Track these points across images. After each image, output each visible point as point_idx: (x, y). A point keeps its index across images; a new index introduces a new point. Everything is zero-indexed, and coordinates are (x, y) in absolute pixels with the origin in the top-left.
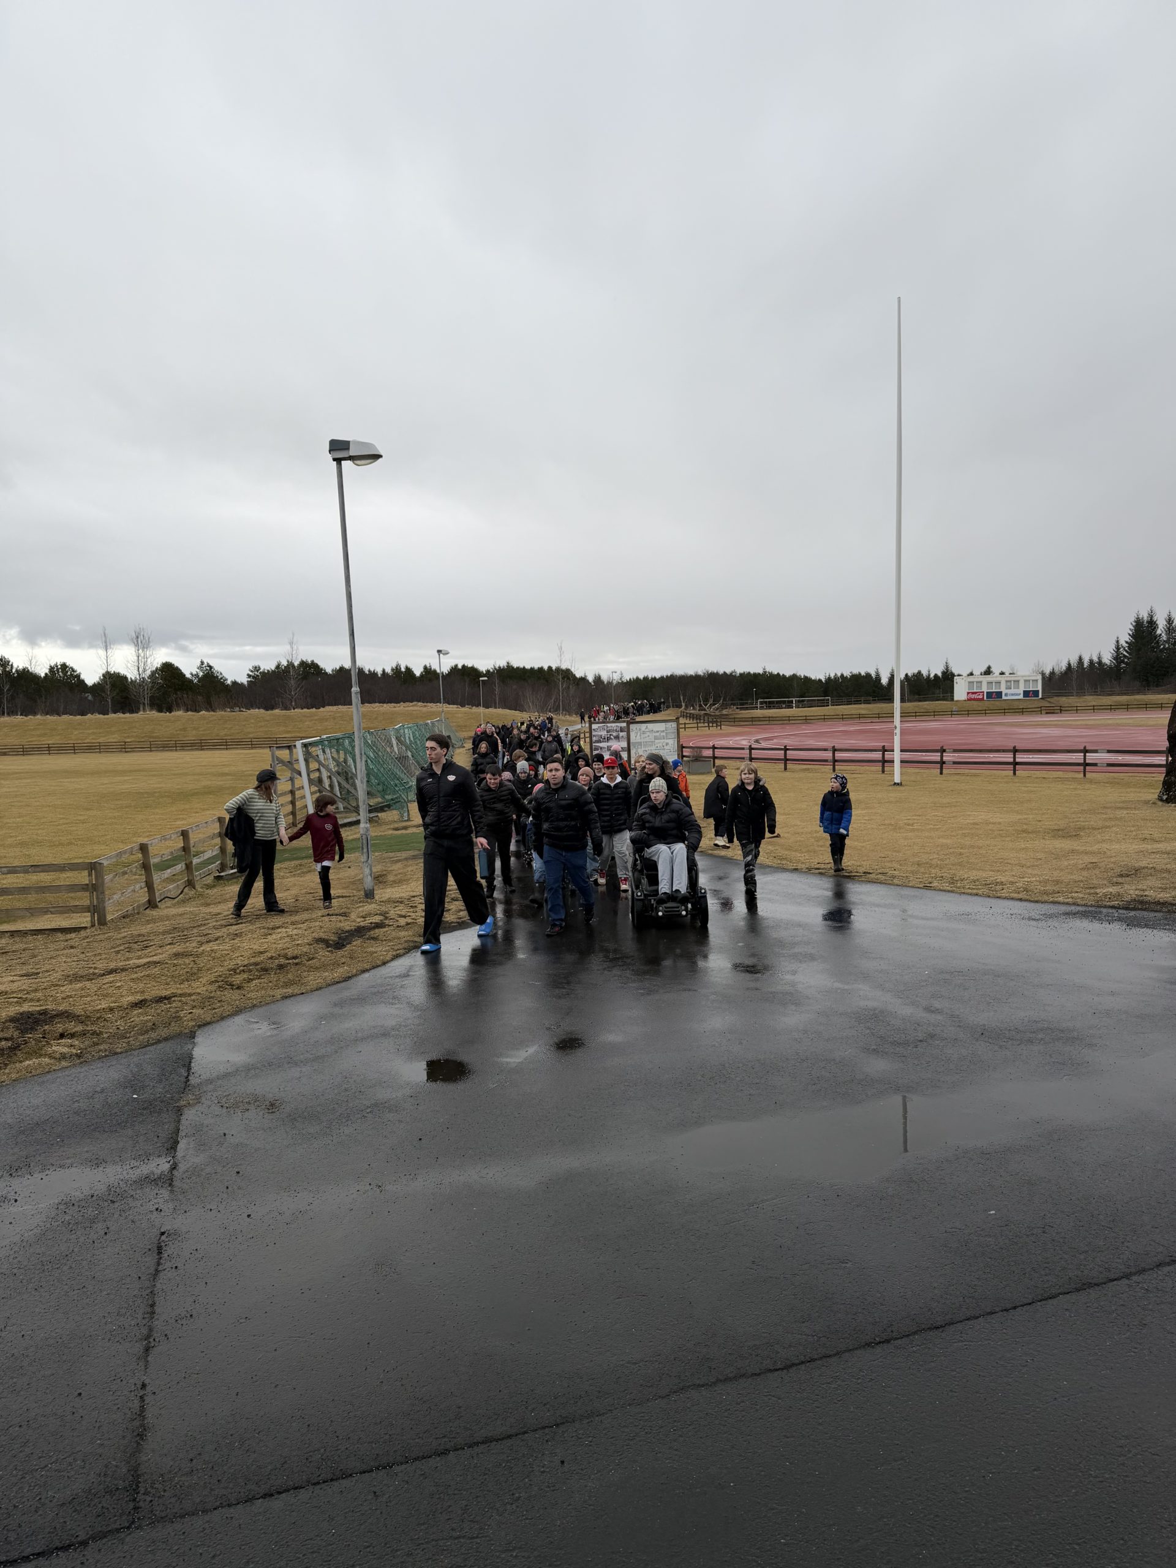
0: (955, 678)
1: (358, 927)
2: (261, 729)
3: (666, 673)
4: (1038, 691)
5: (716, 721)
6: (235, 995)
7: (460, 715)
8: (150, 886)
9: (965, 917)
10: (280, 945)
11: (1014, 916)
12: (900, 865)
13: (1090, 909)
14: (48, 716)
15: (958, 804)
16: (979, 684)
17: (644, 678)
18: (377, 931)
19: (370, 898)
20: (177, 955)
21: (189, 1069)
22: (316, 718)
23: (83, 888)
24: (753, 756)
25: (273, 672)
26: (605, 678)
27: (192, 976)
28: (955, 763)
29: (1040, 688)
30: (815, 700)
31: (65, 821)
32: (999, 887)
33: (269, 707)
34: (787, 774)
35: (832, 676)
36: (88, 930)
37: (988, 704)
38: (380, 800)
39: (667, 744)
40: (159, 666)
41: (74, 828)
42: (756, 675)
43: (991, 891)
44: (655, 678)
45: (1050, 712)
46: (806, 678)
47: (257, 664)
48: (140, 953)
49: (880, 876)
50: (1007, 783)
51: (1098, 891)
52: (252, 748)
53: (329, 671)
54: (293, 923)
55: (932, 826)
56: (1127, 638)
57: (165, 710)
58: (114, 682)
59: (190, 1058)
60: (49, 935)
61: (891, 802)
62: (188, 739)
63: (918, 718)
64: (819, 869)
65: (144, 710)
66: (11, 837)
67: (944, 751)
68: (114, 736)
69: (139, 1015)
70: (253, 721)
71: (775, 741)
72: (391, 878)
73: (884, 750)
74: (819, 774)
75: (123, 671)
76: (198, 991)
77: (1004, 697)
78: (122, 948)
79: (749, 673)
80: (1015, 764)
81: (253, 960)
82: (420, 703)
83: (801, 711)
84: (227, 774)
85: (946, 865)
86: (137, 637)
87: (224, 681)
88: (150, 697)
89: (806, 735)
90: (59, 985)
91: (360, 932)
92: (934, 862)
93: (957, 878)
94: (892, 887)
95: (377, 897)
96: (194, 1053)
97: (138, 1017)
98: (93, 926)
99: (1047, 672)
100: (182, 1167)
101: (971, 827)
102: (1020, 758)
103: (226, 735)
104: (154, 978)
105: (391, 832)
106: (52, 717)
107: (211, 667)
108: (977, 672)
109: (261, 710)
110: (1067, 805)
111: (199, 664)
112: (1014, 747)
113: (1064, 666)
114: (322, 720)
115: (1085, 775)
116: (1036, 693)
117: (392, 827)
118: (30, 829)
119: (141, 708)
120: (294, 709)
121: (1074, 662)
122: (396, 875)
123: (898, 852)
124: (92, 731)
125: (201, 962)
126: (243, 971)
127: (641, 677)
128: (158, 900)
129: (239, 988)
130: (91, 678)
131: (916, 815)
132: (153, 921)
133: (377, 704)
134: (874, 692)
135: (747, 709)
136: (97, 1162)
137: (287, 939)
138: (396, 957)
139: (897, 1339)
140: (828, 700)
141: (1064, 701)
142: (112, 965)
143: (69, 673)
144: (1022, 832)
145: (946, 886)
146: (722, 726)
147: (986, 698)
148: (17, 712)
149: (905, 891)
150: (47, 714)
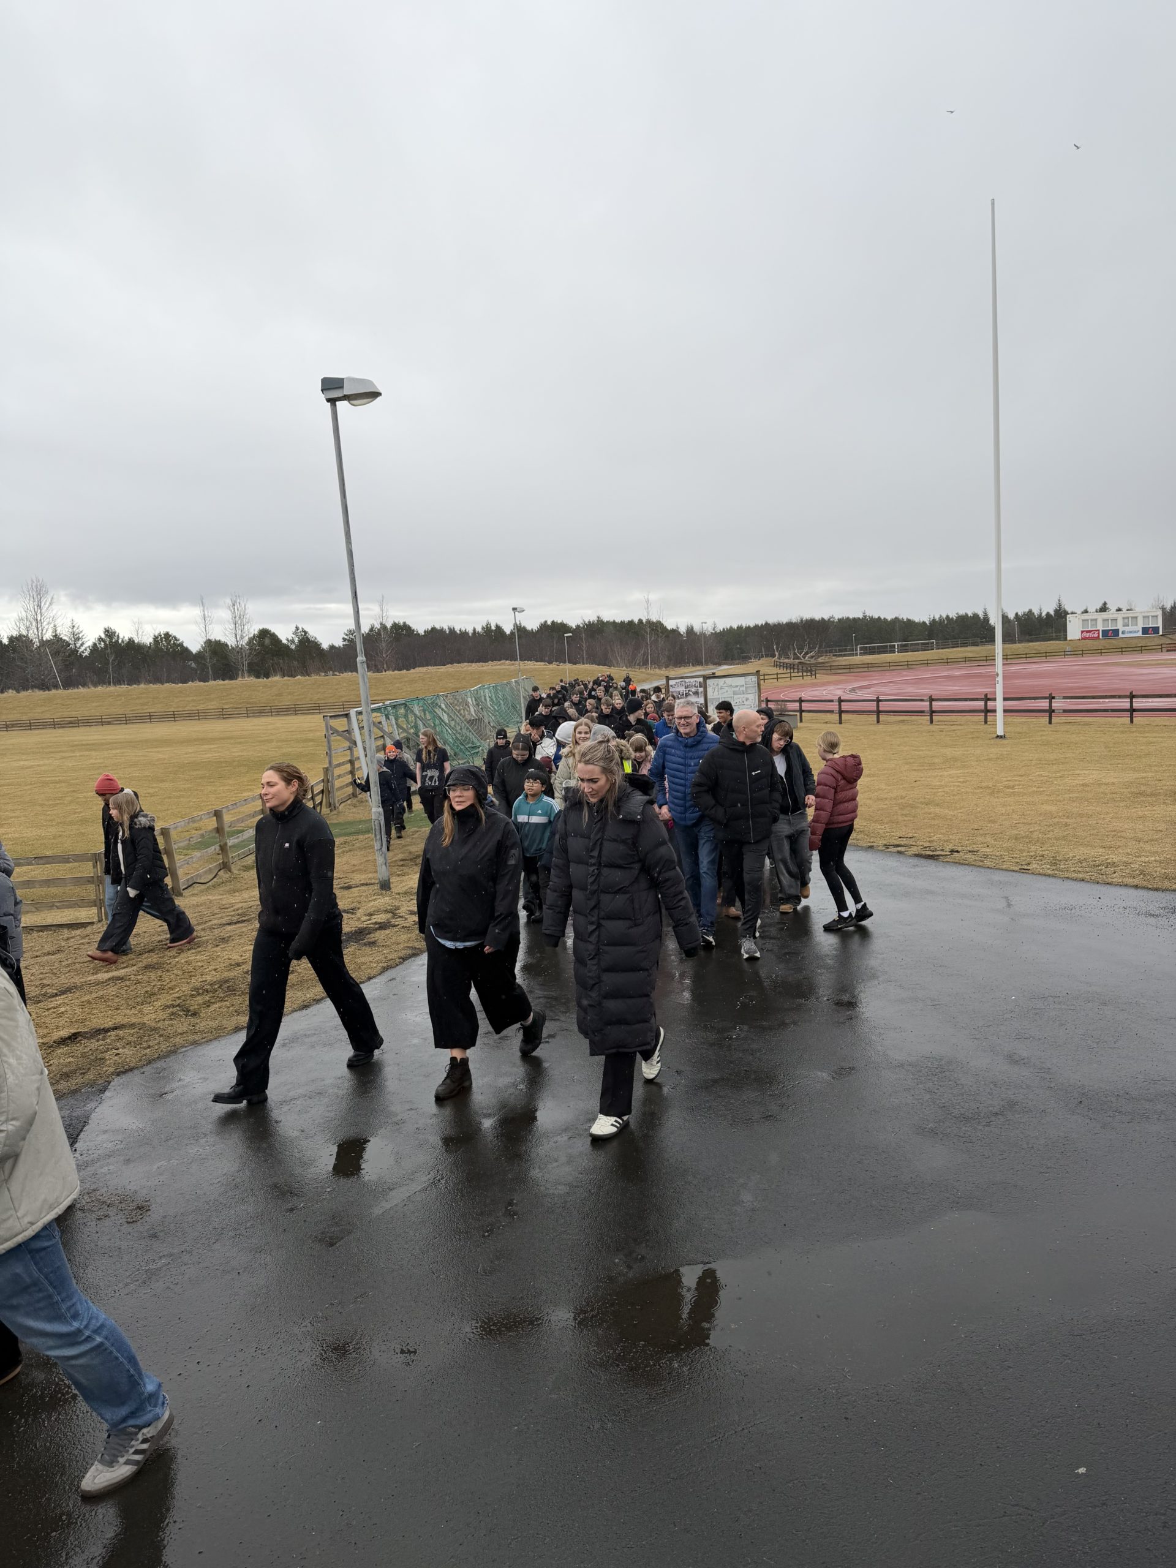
0: (1068, 616)
1: (360, 929)
2: (353, 693)
3: (760, 622)
4: (1158, 627)
5: (810, 670)
6: (183, 1026)
7: (547, 672)
9: (1067, 912)
11: (1128, 909)
12: (995, 840)
15: (1067, 760)
16: (1094, 622)
17: (737, 628)
18: (378, 933)
19: (386, 889)
22: (406, 679)
23: (89, 881)
24: (843, 709)
26: (697, 628)
27: (149, 997)
28: (1065, 711)
29: (1160, 624)
30: (918, 644)
32: (1110, 870)
34: (880, 727)
35: (937, 618)
36: (95, 926)
37: (1103, 643)
40: (256, 633)
42: (856, 620)
43: (1101, 875)
44: (749, 627)
45: (1171, 650)
46: (909, 620)
49: (969, 856)
50: (1122, 732)
53: (421, 632)
55: (1035, 789)
57: (262, 676)
58: (215, 648)
61: (990, 759)
62: (282, 704)
63: (1029, 660)
64: (898, 846)
65: (243, 676)
67: (1053, 698)
68: (213, 703)
70: (345, 685)
71: (872, 689)
73: (987, 699)
74: (914, 727)
75: (223, 640)
77: (1121, 635)
79: (848, 618)
80: (1132, 710)
82: (507, 662)
83: (903, 656)
85: (1049, 839)
86: (234, 605)
87: (320, 646)
88: (248, 663)
89: (906, 682)
91: (359, 934)
92: (1035, 835)
93: (1061, 858)
94: (983, 870)
95: (394, 888)
99: (1168, 606)
101: (1080, 789)
102: (1138, 703)
103: (319, 698)
106: (155, 686)
107: (306, 632)
108: (1092, 609)
111: (294, 629)
112: (1131, 692)
114: (412, 681)
116: (1155, 630)
119: (240, 675)
120: (385, 671)
123: (994, 822)
124: (193, 698)
127: (735, 627)
130: (194, 645)
131: (1018, 775)
133: (466, 664)
134: (981, 634)
135: (845, 655)
140: (933, 643)
143: (172, 642)
144: (1141, 795)
145: (1047, 869)
146: (817, 675)
147: (1101, 637)
148: (124, 681)
149: (998, 876)
150: (150, 683)
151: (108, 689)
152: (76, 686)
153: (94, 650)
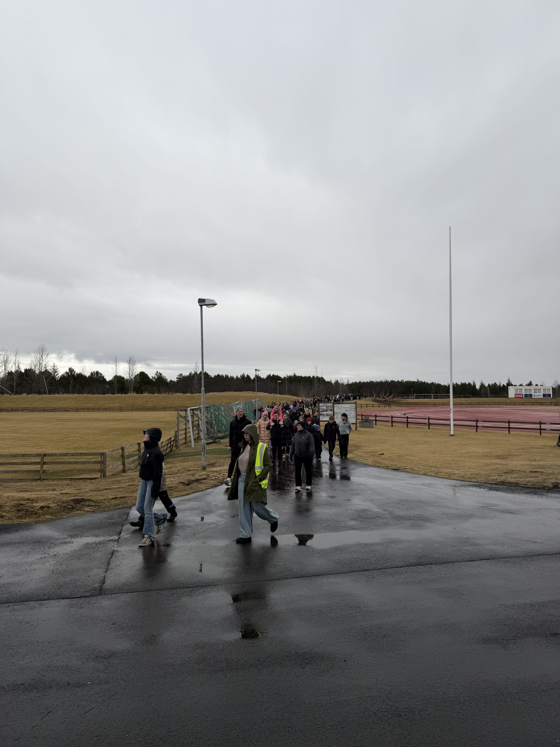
0: (512, 386)
1: (197, 479)
2: (180, 402)
5: (389, 404)
7: (269, 398)
8: (124, 464)
11: (448, 485)
12: (422, 466)
14: (89, 394)
16: (521, 390)
18: (203, 480)
19: (204, 470)
20: (130, 485)
21: (128, 516)
23: (98, 463)
24: (393, 421)
25: (188, 376)
28: (483, 427)
29: (551, 393)
30: (443, 395)
31: (93, 440)
32: (453, 475)
33: (184, 392)
34: (408, 429)
36: (99, 479)
37: (524, 400)
38: (223, 434)
40: (138, 373)
41: (97, 443)
43: (449, 476)
45: (556, 405)
46: (438, 384)
47: (181, 373)
48: (117, 485)
51: (491, 478)
53: (213, 376)
54: (173, 477)
55: (449, 452)
57: (139, 393)
58: (118, 379)
59: (129, 513)
60: (84, 480)
63: (490, 406)
65: (131, 393)
66: (71, 445)
67: (478, 421)
68: (117, 404)
69: (114, 501)
70: (177, 399)
71: (414, 414)
72: (217, 464)
74: (422, 430)
75: (123, 375)
76: (135, 496)
77: (533, 397)
78: (111, 483)
79: (410, 381)
80: (509, 428)
82: (251, 392)
84: (162, 422)
85: (441, 467)
86: (130, 361)
87: (166, 380)
88: (134, 387)
89: (430, 412)
90: (88, 492)
91: (197, 481)
92: (437, 466)
93: (440, 472)
94: (411, 474)
95: (207, 470)
96: (130, 512)
97: (113, 502)
98: (101, 477)
99: (555, 385)
100: (121, 538)
101: (465, 453)
102: (512, 425)
103: (165, 404)
104: (121, 491)
105: (223, 447)
106: (90, 395)
107: (161, 374)
108: (524, 384)
109: (181, 394)
111: (156, 373)
112: (509, 420)
116: (549, 395)
117: (225, 445)
118: (79, 442)
119: (129, 392)
120: (195, 393)
122: (220, 463)
123: (427, 462)
124: (107, 401)
127: (358, 382)
128: (126, 470)
130: (109, 377)
132: (124, 476)
133: (232, 392)
134: (473, 392)
135: (408, 398)
136: (97, 536)
142: (106, 488)
143: (99, 376)
144: (484, 456)
146: (391, 406)
147: (524, 397)
148: (75, 392)
149: (415, 475)
150: (88, 394)
151: (69, 395)
152: (54, 393)
153: (63, 377)
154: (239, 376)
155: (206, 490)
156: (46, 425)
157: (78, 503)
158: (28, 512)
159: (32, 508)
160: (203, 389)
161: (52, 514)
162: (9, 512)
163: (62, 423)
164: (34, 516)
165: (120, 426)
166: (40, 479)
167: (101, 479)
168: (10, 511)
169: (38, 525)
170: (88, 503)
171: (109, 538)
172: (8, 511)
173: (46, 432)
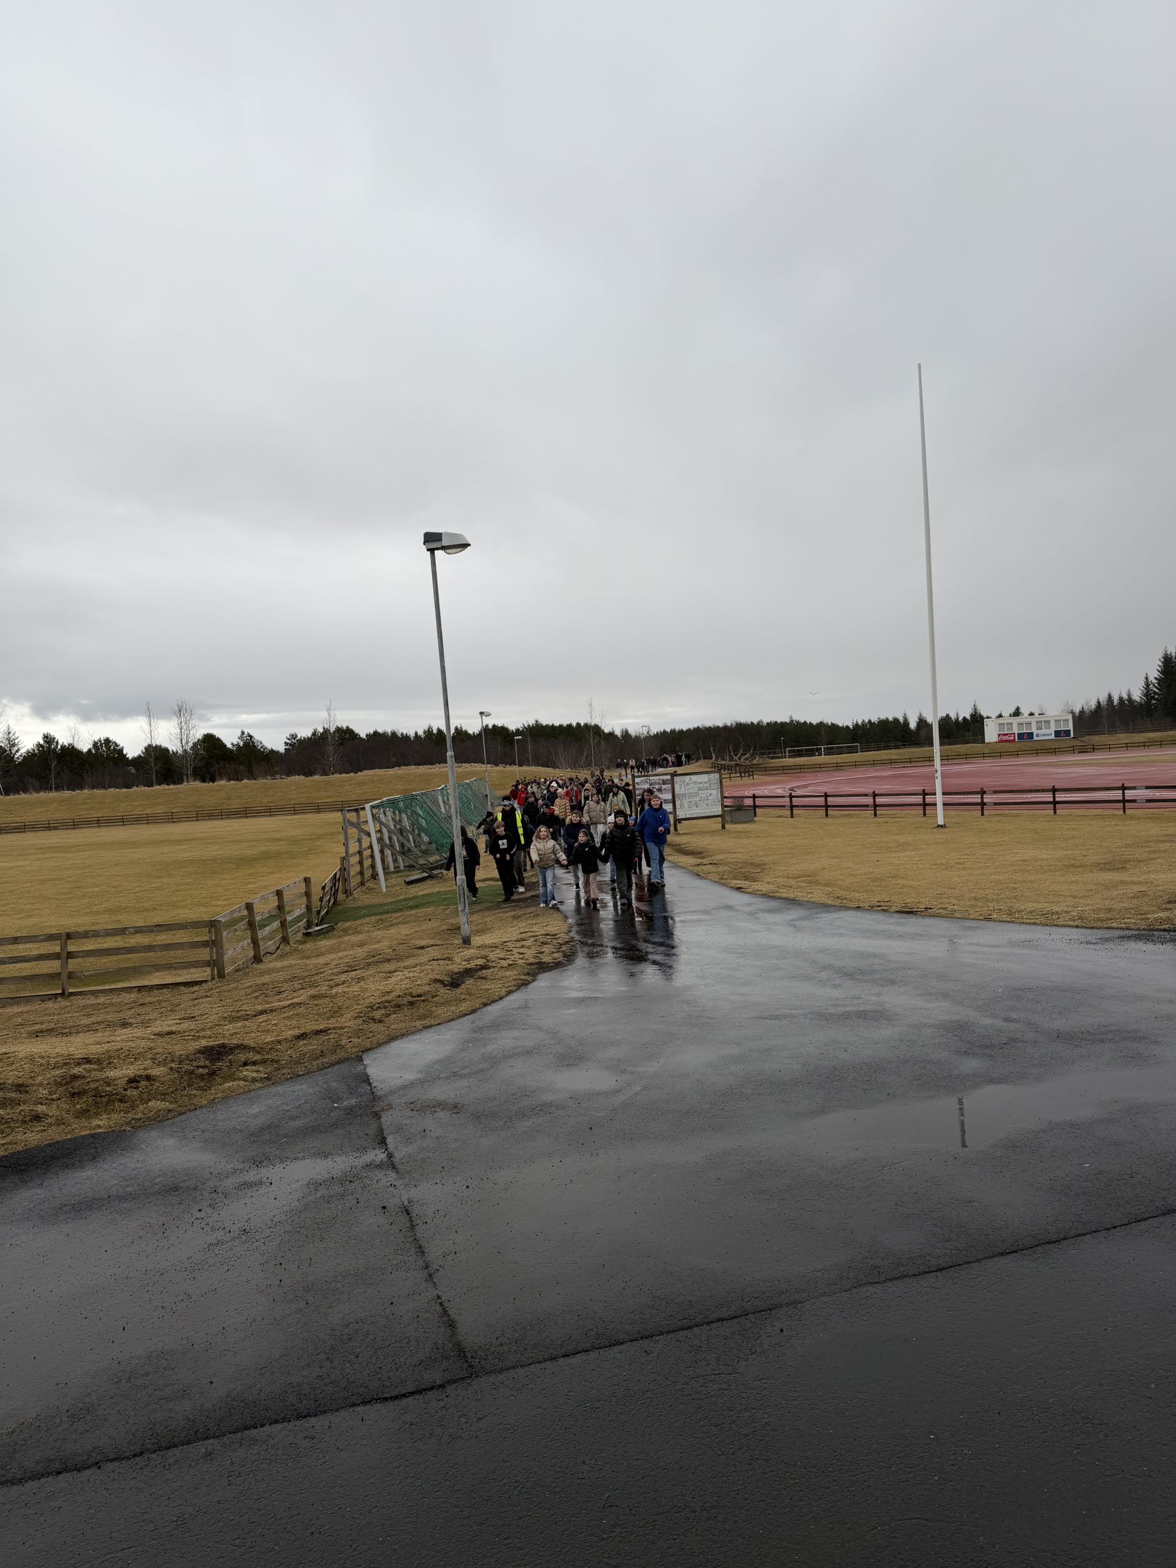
0: (985, 720)
1: (466, 969)
2: (302, 795)
3: (692, 725)
4: (1070, 731)
5: (747, 771)
6: (380, 1027)
7: (494, 774)
8: (255, 942)
9: (1026, 943)
10: (403, 986)
11: (1073, 941)
12: (958, 900)
13: (1143, 932)
14: (95, 790)
15: (1005, 843)
16: (1010, 726)
17: (671, 731)
18: (483, 971)
19: (469, 944)
20: (314, 997)
21: (370, 1084)
22: (355, 782)
23: (203, 945)
24: (794, 804)
25: (310, 739)
26: (633, 732)
27: (336, 1013)
28: (995, 804)
29: (1071, 727)
30: (843, 747)
31: (141, 889)
32: (1055, 917)
33: (309, 773)
34: (829, 820)
35: (860, 722)
36: (210, 983)
37: (1019, 745)
39: (711, 795)
40: (201, 738)
42: (783, 724)
43: (1048, 920)
44: (682, 730)
45: (1083, 751)
46: (833, 725)
47: (293, 733)
48: (277, 997)
49: (940, 911)
50: (1049, 821)
51: (1149, 916)
52: (295, 814)
53: (363, 735)
55: (982, 864)
56: (1156, 674)
57: (208, 780)
58: (156, 753)
59: (367, 1076)
60: (173, 989)
61: (937, 843)
62: (232, 807)
63: (950, 762)
64: (880, 906)
65: (188, 781)
67: (984, 792)
68: (161, 807)
70: (293, 787)
71: (810, 788)
73: (924, 794)
74: (860, 819)
75: (165, 744)
76: (347, 1024)
77: (1035, 738)
78: (257, 994)
79: (776, 722)
80: (1055, 803)
81: (383, 999)
83: (830, 759)
85: (1002, 898)
86: (180, 711)
87: (263, 749)
88: (194, 768)
89: (839, 782)
90: (223, 1026)
91: (468, 973)
92: (990, 896)
93: (1015, 910)
94: (954, 920)
95: (473, 943)
96: (368, 1072)
97: (303, 1046)
98: (213, 979)
99: (1077, 711)
100: (397, 1155)
101: (1021, 863)
102: (1060, 797)
103: (269, 802)
104: (303, 1016)
106: (98, 791)
107: (251, 737)
108: (1006, 714)
109: (301, 777)
110: (1111, 840)
111: (239, 734)
112: (1054, 787)
113: (1093, 705)
114: (361, 784)
115: (1124, 812)
116: (1067, 733)
118: (111, 897)
119: (185, 779)
120: (333, 774)
121: (1103, 700)
123: (954, 888)
124: (139, 802)
125: (340, 1001)
126: (379, 1007)
127: (668, 730)
128: (262, 955)
129: (380, 1021)
130: (133, 750)
131: (965, 855)
133: (413, 767)
134: (903, 736)
135: (778, 758)
136: (325, 1156)
137: (407, 981)
138: (509, 993)
139: (1022, 1250)
140: (857, 746)
141: (1096, 739)
142: (259, 1008)
143: (112, 748)
144: (1070, 867)
145: (1005, 917)
147: (1017, 740)
148: (64, 787)
149: (968, 923)
150: (94, 788)
151: (50, 794)
152: (17, 792)
153: (30, 757)
154: (421, 733)
155: (507, 995)
156: (19, 864)
157: (219, 1059)
158: (101, 1097)
159: (109, 1085)
160: (450, 753)
161: (164, 1095)
162: (49, 1102)
163: (54, 855)
164: (120, 1106)
165: (186, 855)
166: (62, 994)
167: (214, 982)
168: (53, 1100)
169: (142, 1134)
170: (242, 1057)
171: (362, 1160)
172: (47, 1099)
173: (27, 878)
